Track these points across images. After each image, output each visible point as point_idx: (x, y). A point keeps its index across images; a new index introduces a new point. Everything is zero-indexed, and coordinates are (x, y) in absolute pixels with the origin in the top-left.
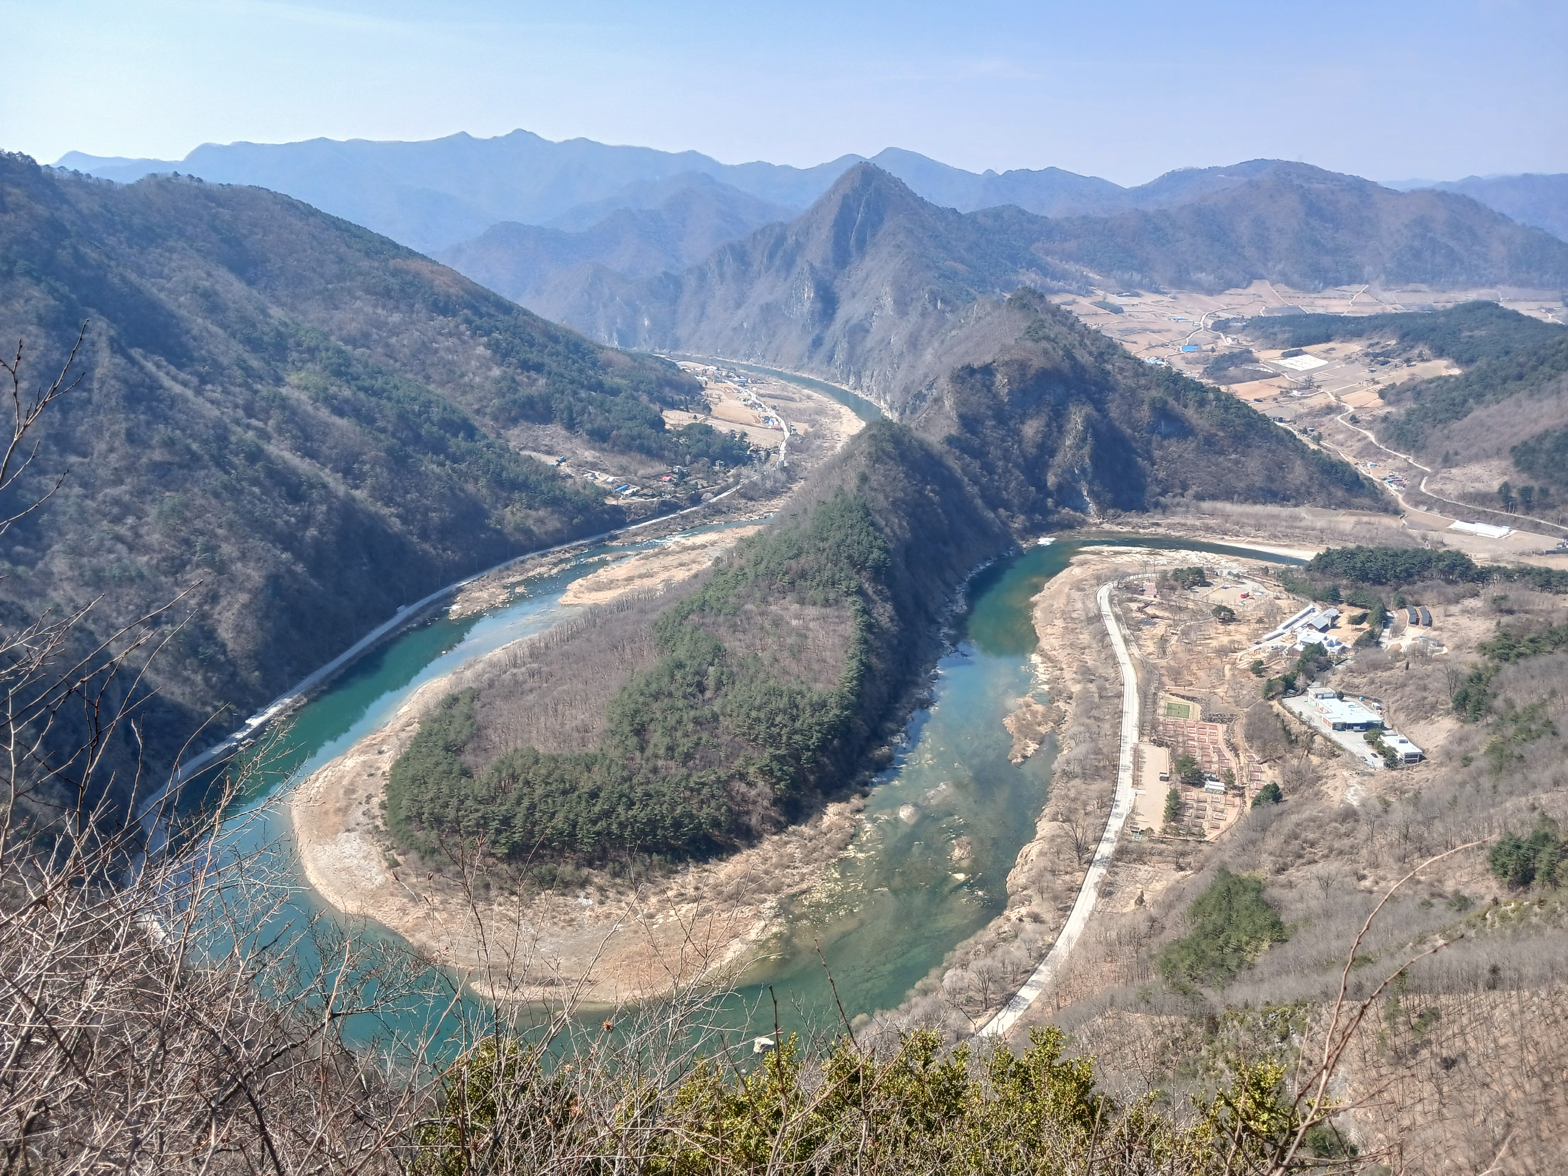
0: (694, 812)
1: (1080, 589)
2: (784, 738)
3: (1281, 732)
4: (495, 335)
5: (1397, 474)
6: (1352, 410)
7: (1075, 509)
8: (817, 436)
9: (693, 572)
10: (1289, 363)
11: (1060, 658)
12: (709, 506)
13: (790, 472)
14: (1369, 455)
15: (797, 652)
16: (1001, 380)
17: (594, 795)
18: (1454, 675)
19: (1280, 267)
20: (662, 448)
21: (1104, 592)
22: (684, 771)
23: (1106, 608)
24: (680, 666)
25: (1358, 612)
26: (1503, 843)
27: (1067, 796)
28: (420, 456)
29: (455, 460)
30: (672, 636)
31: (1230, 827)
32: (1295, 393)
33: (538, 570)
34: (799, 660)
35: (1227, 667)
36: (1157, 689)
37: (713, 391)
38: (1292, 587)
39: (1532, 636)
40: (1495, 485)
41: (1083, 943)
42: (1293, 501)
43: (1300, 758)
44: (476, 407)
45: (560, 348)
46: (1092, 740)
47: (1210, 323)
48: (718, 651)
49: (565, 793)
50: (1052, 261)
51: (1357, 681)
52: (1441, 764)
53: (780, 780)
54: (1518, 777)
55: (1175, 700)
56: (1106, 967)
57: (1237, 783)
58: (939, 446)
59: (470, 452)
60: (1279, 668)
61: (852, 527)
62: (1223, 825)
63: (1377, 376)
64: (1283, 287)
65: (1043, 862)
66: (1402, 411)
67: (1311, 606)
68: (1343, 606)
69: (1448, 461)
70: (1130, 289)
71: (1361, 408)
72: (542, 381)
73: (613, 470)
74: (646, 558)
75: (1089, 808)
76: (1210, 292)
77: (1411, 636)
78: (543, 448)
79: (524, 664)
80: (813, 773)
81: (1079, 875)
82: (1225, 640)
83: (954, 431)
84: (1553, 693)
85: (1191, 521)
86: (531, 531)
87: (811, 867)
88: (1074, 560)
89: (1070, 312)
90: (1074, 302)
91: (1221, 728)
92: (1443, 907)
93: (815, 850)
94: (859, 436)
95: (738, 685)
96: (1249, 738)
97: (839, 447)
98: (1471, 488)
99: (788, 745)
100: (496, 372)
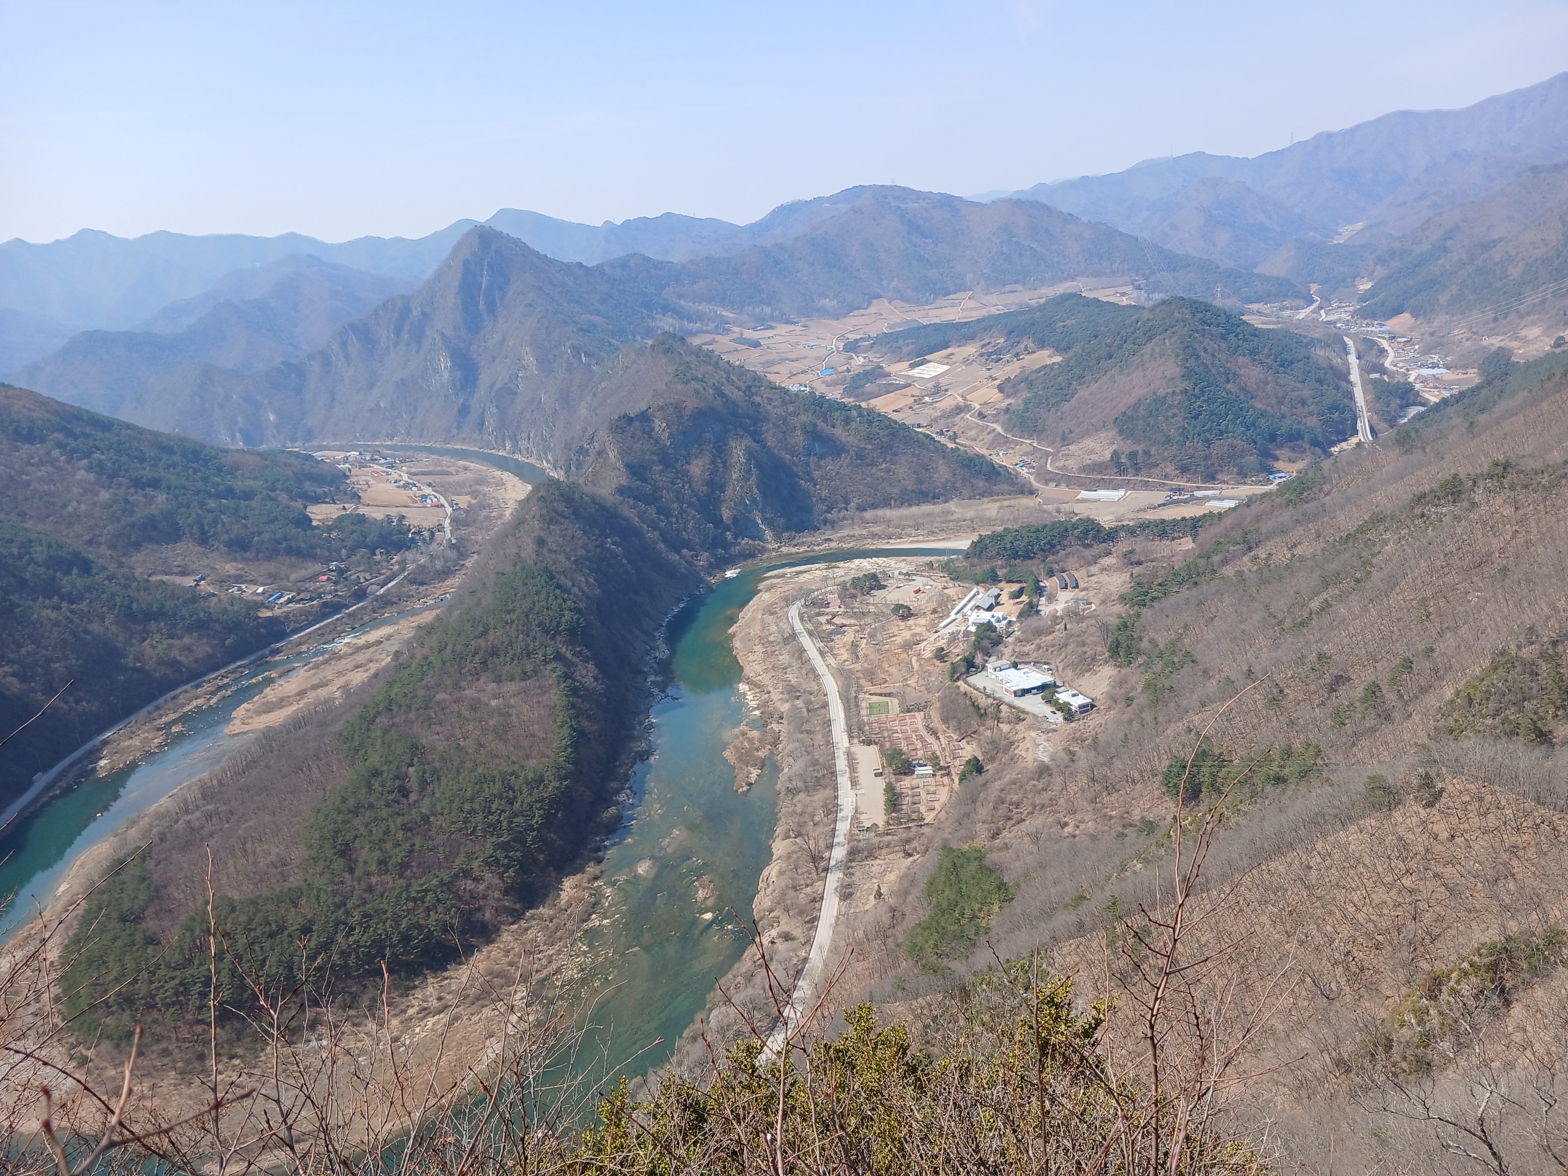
0: (422, 922)
1: (772, 614)
2: (505, 823)
3: (971, 709)
4: (97, 455)
5: (1025, 458)
6: (978, 407)
7: (753, 538)
8: (482, 507)
9: (372, 672)
10: (916, 372)
11: (765, 682)
12: (377, 598)
13: (460, 549)
14: (999, 445)
15: (502, 733)
16: (659, 424)
17: (306, 930)
18: (1104, 627)
19: (893, 284)
20: (312, 547)
21: (794, 611)
22: (402, 882)
23: (798, 626)
24: (376, 773)
25: (1016, 587)
26: (1171, 766)
27: (794, 812)
28: (29, 603)
29: (72, 601)
30: (361, 745)
31: (944, 806)
32: (927, 399)
33: (195, 703)
34: (506, 741)
35: (914, 659)
36: (857, 692)
37: (359, 478)
38: (956, 576)
39: (1160, 580)
40: (1107, 454)
41: (834, 949)
42: (942, 498)
43: (992, 729)
44: (87, 537)
45: (176, 458)
46: (808, 753)
47: (841, 345)
48: (415, 749)
49: (272, 935)
50: (685, 304)
51: (1026, 649)
52: (1109, 709)
53: (507, 867)
54: (1172, 705)
55: (875, 699)
56: (859, 967)
57: (942, 763)
58: (612, 498)
59: (89, 589)
60: (959, 651)
61: (537, 593)
62: (937, 805)
63: (995, 373)
64: (898, 303)
65: (784, 881)
66: (1020, 401)
67: (975, 590)
68: (1003, 584)
69: (1066, 440)
70: (764, 323)
71: (985, 404)
72: (162, 497)
73: (261, 579)
74: (317, 666)
75: (817, 819)
76: (836, 316)
77: (1063, 602)
78: (176, 570)
79: (198, 808)
80: (542, 852)
81: (819, 885)
82: (907, 635)
83: (624, 481)
84: (1186, 627)
85: (858, 531)
86: (179, 662)
87: (557, 947)
88: (761, 586)
89: (712, 351)
90: (714, 342)
91: (919, 716)
92: (1134, 835)
93: (557, 929)
94: (528, 500)
95: (444, 781)
96: (945, 720)
97: (508, 514)
98: (1088, 460)
99: (510, 829)
100: (105, 496)
